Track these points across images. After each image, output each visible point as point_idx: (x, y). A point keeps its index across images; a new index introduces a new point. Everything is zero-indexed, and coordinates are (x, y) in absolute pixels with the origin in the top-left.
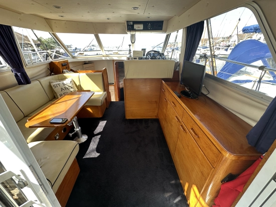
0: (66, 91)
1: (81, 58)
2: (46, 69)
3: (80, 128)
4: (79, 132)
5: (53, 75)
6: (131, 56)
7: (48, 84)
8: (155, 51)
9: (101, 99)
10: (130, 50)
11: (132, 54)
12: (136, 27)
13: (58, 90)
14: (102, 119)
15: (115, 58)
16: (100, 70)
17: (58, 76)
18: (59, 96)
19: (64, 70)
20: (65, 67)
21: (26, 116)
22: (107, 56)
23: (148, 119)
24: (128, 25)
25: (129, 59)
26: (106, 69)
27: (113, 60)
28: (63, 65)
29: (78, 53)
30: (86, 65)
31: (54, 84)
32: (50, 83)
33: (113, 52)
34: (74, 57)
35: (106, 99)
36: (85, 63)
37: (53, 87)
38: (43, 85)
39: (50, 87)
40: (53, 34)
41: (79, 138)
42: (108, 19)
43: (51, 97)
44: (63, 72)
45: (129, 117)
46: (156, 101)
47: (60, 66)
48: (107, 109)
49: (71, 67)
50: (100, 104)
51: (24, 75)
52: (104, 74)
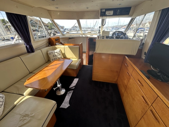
0: (56, 57)
1: (67, 36)
2: (47, 42)
3: (61, 84)
4: (60, 87)
5: (50, 46)
6: (100, 35)
7: (46, 52)
8: (119, 32)
9: (77, 64)
10: (100, 30)
11: (101, 33)
12: (107, 13)
13: (51, 56)
14: (76, 77)
15: (89, 36)
16: (78, 44)
17: (53, 47)
18: (51, 60)
19: (57, 43)
20: (57, 41)
21: (31, 73)
22: (84, 34)
23: (109, 83)
24: (101, 12)
25: (98, 37)
26: (82, 43)
27: (87, 37)
28: (56, 40)
29: (66, 32)
30: (70, 40)
31: (50, 52)
32: (47, 51)
33: (88, 31)
34: (63, 35)
35: (80, 64)
36: (70, 38)
37: (49, 54)
38: (43, 53)
39: (47, 54)
40: (52, 20)
41: (60, 91)
42: (87, 8)
43: (47, 60)
44: (56, 45)
45: (94, 79)
46: (117, 71)
47: (54, 41)
48: (80, 70)
49: (61, 41)
50: (76, 68)
51: (31, 47)
52: (81, 47)
